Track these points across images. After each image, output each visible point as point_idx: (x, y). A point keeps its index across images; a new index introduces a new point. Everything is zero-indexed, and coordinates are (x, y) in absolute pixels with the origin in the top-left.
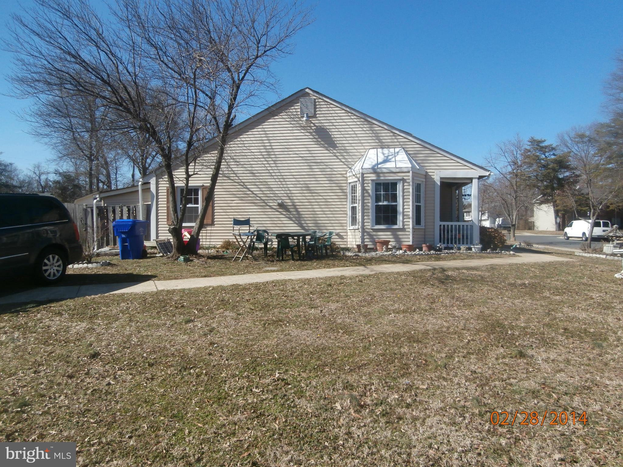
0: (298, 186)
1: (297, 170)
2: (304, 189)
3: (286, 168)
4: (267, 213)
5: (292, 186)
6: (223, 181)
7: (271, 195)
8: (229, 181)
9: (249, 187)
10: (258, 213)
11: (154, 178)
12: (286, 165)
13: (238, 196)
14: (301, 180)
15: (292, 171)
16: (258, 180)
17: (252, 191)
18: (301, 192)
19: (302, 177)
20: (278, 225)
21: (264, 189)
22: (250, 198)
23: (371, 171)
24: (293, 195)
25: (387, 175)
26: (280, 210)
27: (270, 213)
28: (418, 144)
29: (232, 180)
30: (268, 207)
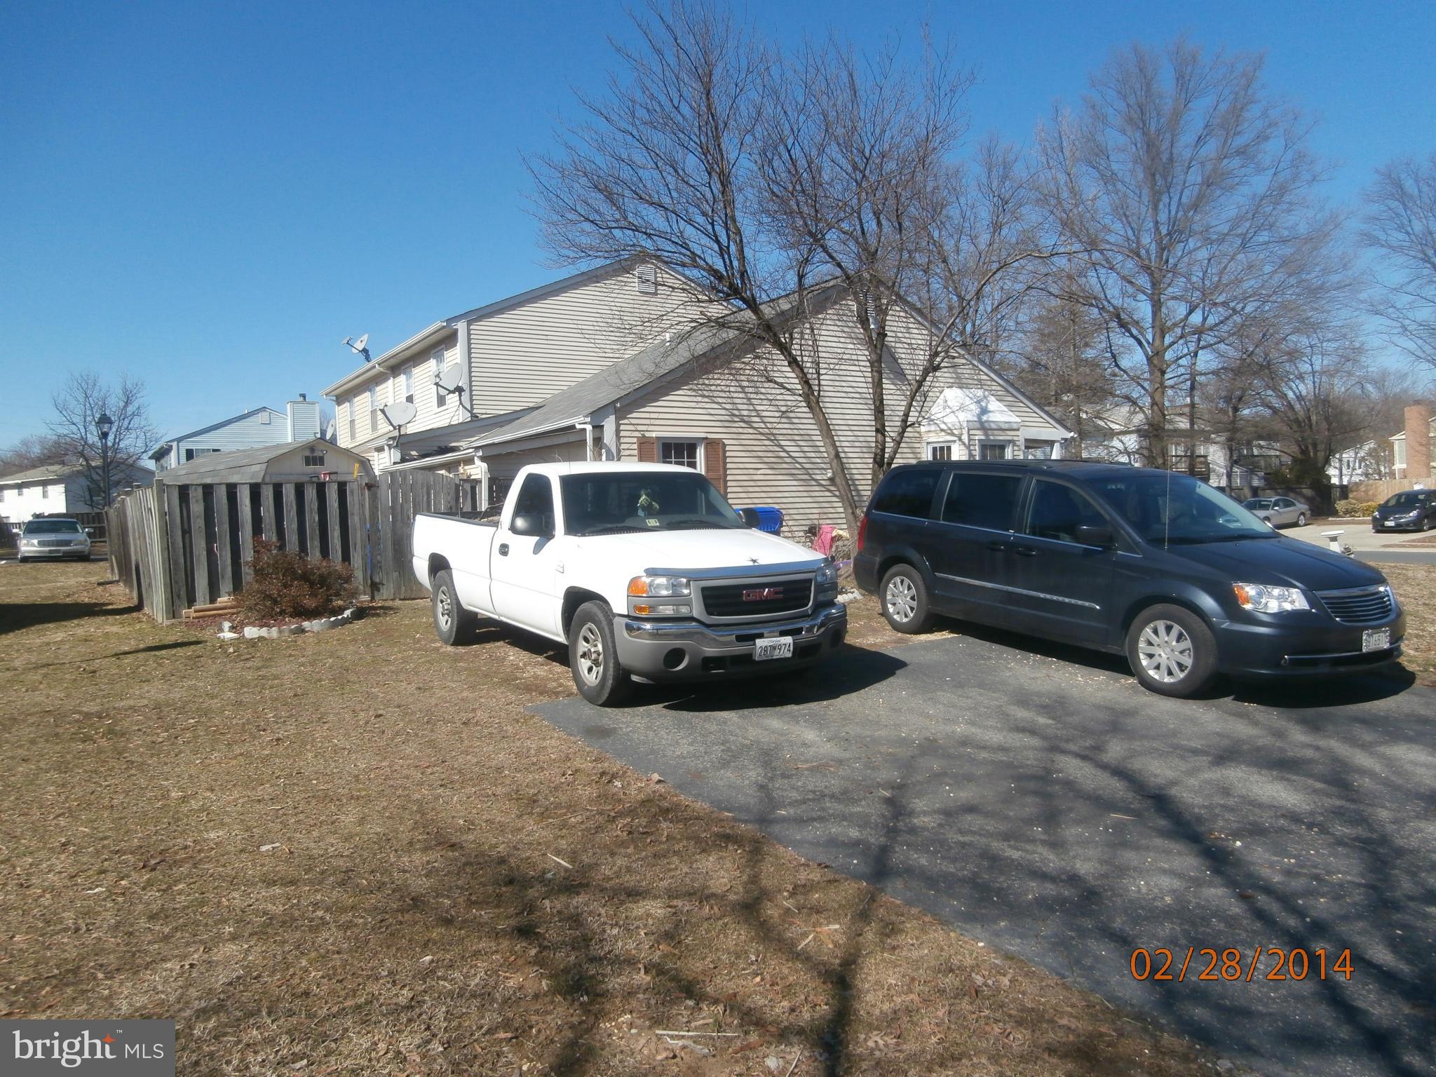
0: (857, 444)
1: (853, 417)
2: (865, 450)
3: (838, 411)
4: (813, 494)
5: (847, 444)
6: (741, 430)
7: (818, 460)
8: (751, 431)
9: (783, 443)
10: (799, 494)
11: (612, 418)
12: (838, 405)
13: (766, 460)
14: (859, 434)
15: (847, 417)
16: (796, 432)
17: (787, 452)
18: (861, 455)
19: (862, 428)
20: (830, 516)
21: (806, 449)
22: (785, 466)
23: (978, 425)
24: (850, 461)
25: (996, 432)
26: (832, 488)
27: (817, 494)
28: (1000, 385)
29: (755, 428)
30: (814, 483)
